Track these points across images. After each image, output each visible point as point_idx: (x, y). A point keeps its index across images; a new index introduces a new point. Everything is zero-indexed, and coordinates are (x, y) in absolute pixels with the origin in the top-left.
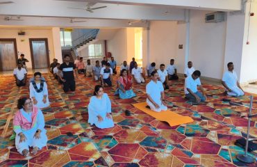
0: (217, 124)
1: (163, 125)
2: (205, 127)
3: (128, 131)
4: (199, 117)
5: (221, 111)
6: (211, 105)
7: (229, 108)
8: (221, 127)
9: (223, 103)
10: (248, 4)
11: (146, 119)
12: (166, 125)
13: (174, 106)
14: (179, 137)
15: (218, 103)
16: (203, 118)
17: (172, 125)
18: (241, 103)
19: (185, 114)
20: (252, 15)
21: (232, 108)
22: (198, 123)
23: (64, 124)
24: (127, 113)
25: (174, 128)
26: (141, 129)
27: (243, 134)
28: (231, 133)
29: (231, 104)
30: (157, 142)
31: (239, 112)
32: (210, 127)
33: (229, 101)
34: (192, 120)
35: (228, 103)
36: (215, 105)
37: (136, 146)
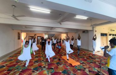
0: (88, 66)
1: (70, 65)
2: (84, 67)
3: (59, 67)
4: (82, 62)
5: (89, 61)
6: (85, 58)
7: (92, 60)
8: (90, 68)
9: (89, 58)
10: (94, 28)
11: (65, 62)
12: (71, 65)
13: (74, 58)
14: (75, 71)
15: (88, 58)
16: (83, 63)
17: (73, 65)
18: (95, 58)
19: (77, 61)
20: (96, 31)
21: (93, 60)
22: (82, 65)
23: (40, 62)
24: (59, 60)
25: (74, 66)
26: (63, 66)
27: (98, 71)
28: (93, 70)
29: (92, 58)
30: (68, 72)
31: (95, 62)
32: (86, 67)
33: (91, 57)
34: (80, 64)
35: (91, 58)
36: (87, 58)
37: (60, 73)
